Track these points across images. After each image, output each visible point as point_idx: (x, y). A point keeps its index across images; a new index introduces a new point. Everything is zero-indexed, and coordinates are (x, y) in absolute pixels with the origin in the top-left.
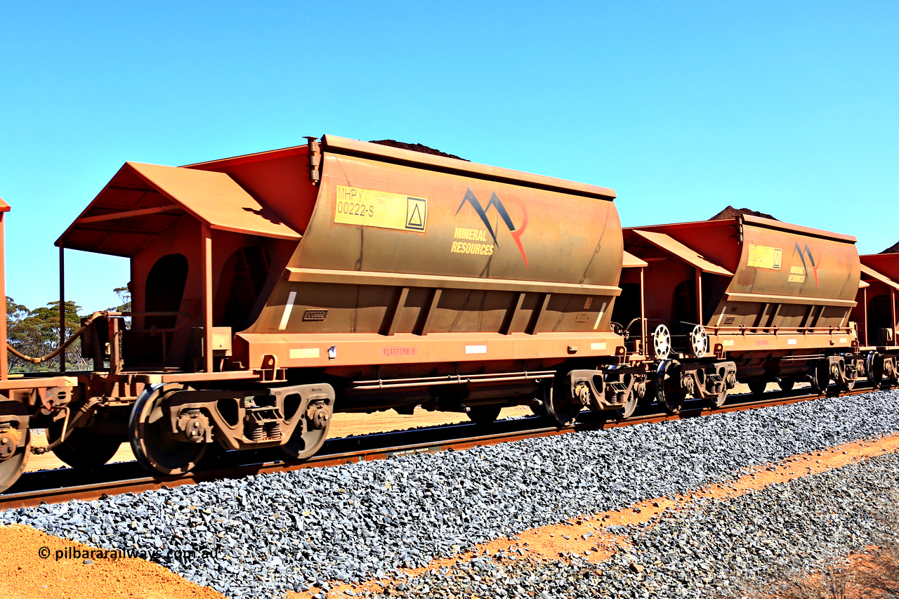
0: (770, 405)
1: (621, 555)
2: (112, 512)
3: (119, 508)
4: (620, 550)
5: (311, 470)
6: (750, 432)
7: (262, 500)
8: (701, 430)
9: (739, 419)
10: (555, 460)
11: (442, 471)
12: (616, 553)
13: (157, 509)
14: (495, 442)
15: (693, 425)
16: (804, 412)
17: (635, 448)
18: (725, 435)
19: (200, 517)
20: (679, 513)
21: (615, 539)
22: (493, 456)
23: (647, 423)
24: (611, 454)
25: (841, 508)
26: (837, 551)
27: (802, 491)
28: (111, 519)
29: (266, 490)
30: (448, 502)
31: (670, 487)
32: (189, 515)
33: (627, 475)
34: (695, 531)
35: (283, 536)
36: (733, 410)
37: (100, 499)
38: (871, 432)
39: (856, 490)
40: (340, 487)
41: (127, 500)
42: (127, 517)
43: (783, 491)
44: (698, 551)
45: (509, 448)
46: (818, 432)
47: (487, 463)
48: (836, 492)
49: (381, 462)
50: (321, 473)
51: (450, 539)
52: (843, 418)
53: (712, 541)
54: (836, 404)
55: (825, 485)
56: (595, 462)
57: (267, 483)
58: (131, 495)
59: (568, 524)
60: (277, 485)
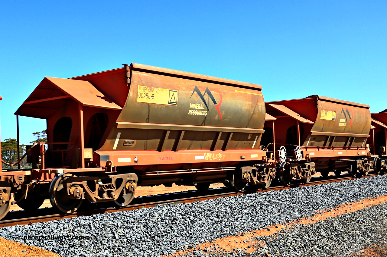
0: (329, 182)
1: (261, 250)
2: (34, 230)
3: (37, 228)
4: (261, 247)
5: (121, 212)
6: (320, 194)
7: (99, 225)
8: (298, 193)
9: (315, 188)
10: (231, 207)
11: (180, 212)
12: (258, 249)
13: (54, 229)
14: (204, 200)
15: (294, 191)
16: (344, 185)
17: (268, 202)
18: (308, 196)
19: (72, 233)
20: (287, 231)
21: (258, 242)
22: (203, 206)
23: (273, 191)
24: (257, 204)
25: (361, 228)
26: (359, 247)
27: (343, 220)
28: (34, 233)
29: (101, 221)
30: (183, 226)
31: (283, 219)
32: (68, 232)
33: (264, 214)
34: (295, 238)
35: (109, 241)
36: (312, 185)
37: (29, 225)
38: (374, 194)
39: (368, 220)
40: (134, 220)
41: (40, 225)
42: (41, 233)
43: (335, 221)
44: (296, 248)
45: (210, 202)
46: (351, 194)
47: (200, 209)
48: (358, 221)
49: (153, 208)
50: (126, 213)
51: (184, 242)
52: (362, 188)
53: (302, 243)
54: (359, 181)
55: (353, 218)
56: (249, 208)
57: (102, 217)
58: (42, 223)
59: (237, 236)
60: (106, 219)
